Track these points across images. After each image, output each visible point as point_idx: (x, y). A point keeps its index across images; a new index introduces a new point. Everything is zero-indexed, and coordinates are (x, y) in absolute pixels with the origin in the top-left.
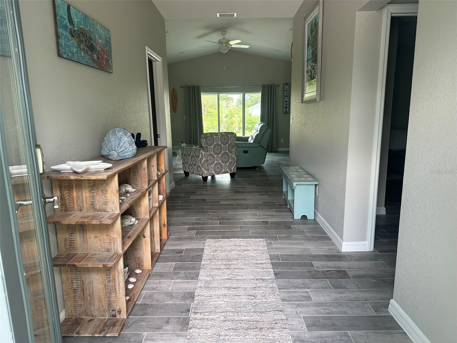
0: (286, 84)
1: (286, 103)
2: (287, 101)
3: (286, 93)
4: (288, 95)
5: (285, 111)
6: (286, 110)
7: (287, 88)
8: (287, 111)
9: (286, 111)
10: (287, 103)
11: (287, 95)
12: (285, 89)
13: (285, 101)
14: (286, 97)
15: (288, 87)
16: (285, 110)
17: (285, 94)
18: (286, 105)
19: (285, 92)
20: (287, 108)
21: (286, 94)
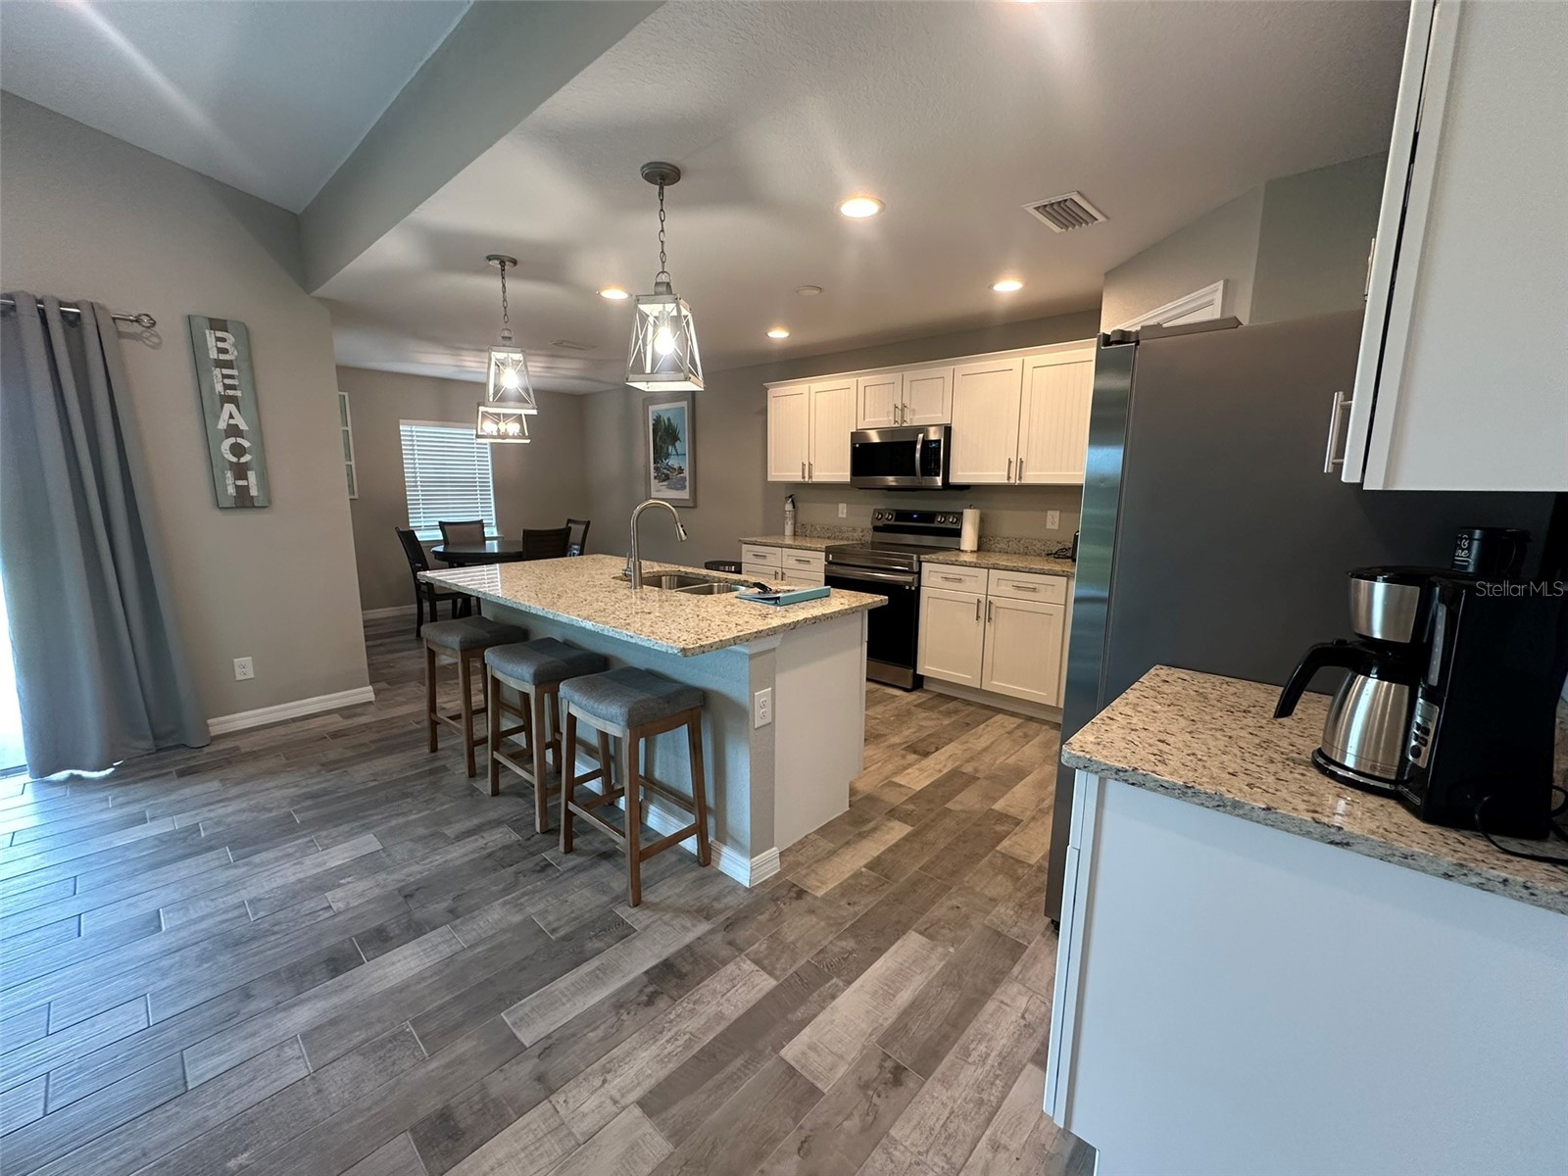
0: (217, 324)
1: (232, 440)
2: (243, 426)
3: (225, 376)
4: (238, 393)
5: (231, 490)
6: (240, 483)
7: (222, 351)
8: (254, 492)
9: (242, 491)
10: (246, 444)
11: (230, 392)
12: (213, 354)
13: (222, 425)
14: (229, 407)
15: (235, 345)
16: (237, 487)
17: (219, 388)
18: (237, 450)
19: (217, 372)
20: (252, 475)
21: (227, 387)
